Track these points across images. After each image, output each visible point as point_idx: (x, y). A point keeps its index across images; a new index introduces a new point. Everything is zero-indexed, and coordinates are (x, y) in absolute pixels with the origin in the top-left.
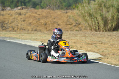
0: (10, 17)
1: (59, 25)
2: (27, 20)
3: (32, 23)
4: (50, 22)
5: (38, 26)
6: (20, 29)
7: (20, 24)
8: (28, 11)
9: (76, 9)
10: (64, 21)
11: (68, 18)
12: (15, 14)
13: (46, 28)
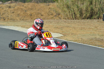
0: (2, 10)
1: (42, 16)
2: (16, 11)
3: (20, 14)
4: (35, 13)
5: (25, 17)
6: (10, 20)
7: (10, 15)
8: (17, 5)
9: (56, 2)
10: (46, 12)
11: (50, 9)
12: (6, 7)
13: (32, 18)
